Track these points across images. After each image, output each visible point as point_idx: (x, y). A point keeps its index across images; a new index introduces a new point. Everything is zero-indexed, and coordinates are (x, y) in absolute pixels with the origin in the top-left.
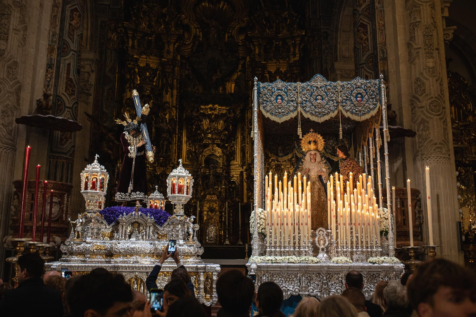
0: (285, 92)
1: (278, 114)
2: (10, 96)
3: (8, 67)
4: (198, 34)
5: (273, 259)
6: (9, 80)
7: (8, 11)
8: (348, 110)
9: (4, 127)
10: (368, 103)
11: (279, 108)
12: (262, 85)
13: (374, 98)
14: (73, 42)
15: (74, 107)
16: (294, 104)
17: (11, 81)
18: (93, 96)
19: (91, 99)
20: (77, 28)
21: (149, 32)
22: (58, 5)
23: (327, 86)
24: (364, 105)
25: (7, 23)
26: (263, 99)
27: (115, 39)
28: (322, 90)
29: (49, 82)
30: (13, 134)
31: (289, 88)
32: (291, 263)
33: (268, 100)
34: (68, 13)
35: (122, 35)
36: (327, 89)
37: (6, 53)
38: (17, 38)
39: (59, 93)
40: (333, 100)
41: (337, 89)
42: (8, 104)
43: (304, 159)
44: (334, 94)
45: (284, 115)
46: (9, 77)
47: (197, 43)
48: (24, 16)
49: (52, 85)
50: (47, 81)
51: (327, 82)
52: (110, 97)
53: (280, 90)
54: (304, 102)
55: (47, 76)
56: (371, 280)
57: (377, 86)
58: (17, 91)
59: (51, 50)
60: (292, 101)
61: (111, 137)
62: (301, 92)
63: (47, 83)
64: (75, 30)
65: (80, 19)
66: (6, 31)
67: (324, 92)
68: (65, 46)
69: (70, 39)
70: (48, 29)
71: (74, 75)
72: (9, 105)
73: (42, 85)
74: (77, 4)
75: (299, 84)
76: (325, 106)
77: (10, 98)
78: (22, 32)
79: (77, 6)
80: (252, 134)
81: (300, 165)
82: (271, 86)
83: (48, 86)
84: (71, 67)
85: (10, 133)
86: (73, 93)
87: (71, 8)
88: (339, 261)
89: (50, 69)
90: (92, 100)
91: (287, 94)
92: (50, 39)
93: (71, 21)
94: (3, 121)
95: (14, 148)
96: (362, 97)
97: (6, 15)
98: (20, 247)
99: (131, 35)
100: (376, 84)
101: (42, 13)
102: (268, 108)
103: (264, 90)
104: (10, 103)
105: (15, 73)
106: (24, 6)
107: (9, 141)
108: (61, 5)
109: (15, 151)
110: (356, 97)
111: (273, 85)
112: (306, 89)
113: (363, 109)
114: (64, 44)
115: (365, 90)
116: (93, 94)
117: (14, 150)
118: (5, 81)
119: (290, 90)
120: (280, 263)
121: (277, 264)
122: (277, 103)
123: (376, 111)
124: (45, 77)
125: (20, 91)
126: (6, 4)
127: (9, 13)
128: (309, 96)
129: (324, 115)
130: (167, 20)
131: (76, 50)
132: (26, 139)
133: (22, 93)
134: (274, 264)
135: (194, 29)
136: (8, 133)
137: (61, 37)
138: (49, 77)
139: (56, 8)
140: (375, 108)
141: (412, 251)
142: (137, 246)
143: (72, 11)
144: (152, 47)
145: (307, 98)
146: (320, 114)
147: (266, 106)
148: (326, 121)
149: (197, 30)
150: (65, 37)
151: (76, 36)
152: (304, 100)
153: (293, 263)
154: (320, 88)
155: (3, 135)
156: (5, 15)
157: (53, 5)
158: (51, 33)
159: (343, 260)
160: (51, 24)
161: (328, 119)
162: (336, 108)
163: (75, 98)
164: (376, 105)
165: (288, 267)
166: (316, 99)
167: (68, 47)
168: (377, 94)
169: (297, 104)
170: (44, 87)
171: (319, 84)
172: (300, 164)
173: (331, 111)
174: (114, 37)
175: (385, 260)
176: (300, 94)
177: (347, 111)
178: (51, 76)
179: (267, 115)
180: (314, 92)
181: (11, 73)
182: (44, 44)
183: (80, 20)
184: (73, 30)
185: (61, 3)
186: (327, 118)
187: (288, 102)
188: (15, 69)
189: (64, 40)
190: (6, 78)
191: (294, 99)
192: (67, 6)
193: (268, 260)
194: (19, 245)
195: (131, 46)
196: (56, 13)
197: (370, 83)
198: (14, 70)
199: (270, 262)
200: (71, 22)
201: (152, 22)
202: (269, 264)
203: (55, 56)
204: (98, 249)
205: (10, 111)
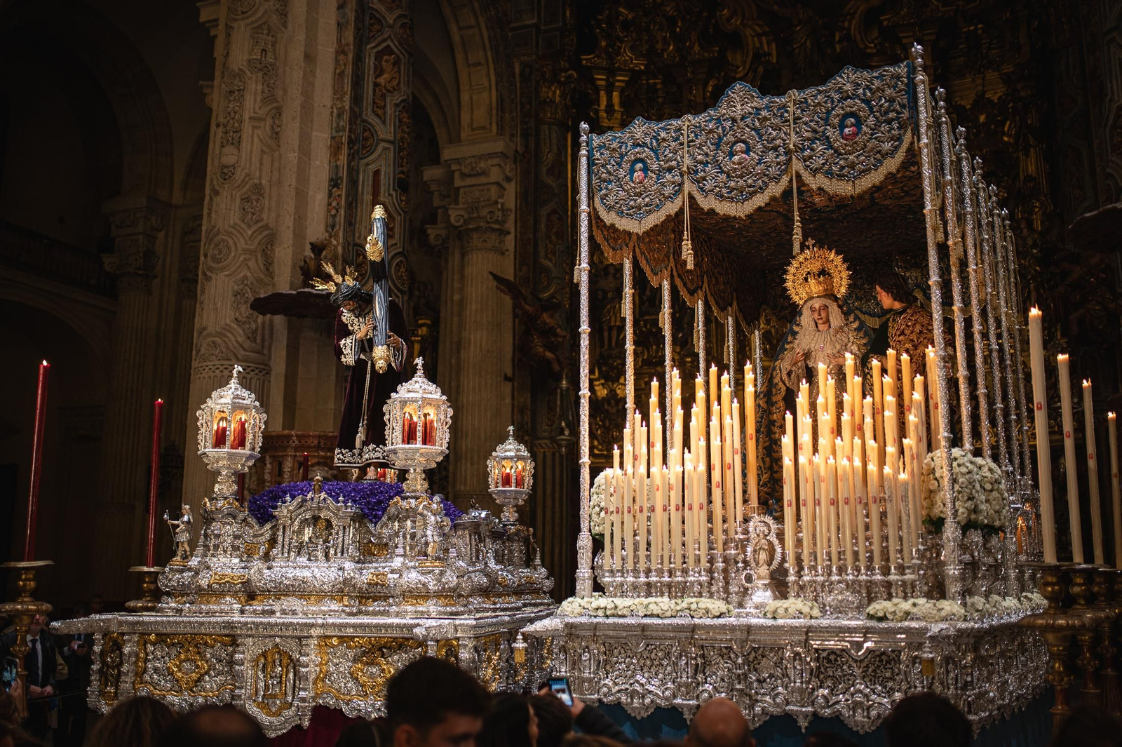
0: (652, 149)
1: (637, 212)
2: (249, 260)
3: (242, 200)
4: (766, 49)
5: (609, 607)
6: (244, 226)
7: (240, 83)
8: (816, 169)
9: (239, 326)
10: (876, 138)
11: (637, 195)
12: (597, 140)
13: (892, 120)
14: (384, 122)
15: (396, 262)
16: (673, 176)
17: (249, 226)
18: (512, 236)
19: (510, 241)
20: (392, 90)
21: (642, 67)
22: (346, 48)
23: (760, 110)
24: (865, 146)
25: (237, 108)
26: (600, 178)
27: (557, 99)
28: (748, 126)
29: (334, 216)
30: (259, 338)
31: (663, 134)
32: (652, 616)
33: (612, 178)
34: (370, 61)
35: (572, 86)
36: (759, 119)
37: (238, 171)
38: (258, 136)
39: (359, 237)
40: (775, 149)
41: (786, 115)
42: (245, 277)
43: (798, 325)
44: (780, 130)
45: (649, 212)
46: (246, 220)
47: (761, 70)
48: (273, 86)
49: (340, 224)
50: (332, 216)
51: (762, 99)
52: (555, 230)
53: (640, 146)
54: (700, 167)
55: (330, 204)
56: (874, 671)
57: (902, 82)
58: (264, 247)
59: (335, 150)
60: (670, 170)
61: (548, 321)
62: (692, 141)
63: (330, 220)
64: (387, 94)
65: (399, 68)
66: (236, 125)
67: (752, 129)
68: (367, 134)
69: (377, 115)
70: (329, 104)
71: (390, 195)
72: (247, 278)
73: (322, 226)
74: (389, 37)
75: (687, 121)
76: (754, 169)
77: (250, 264)
78: (269, 122)
79: (389, 42)
80: (576, 272)
81: (789, 343)
82: (618, 140)
83: (333, 227)
84: (382, 177)
85: (252, 337)
86: (391, 233)
87: (375, 50)
88: (781, 611)
89: (335, 189)
90: (513, 244)
91: (656, 154)
92: (334, 125)
93: (376, 78)
94: (237, 314)
95: (262, 367)
96: (859, 123)
97: (236, 93)
98: (26, 580)
99: (603, 83)
100: (898, 77)
101: (313, 72)
102: (611, 199)
103: (601, 154)
104: (249, 274)
105: (257, 209)
106: (271, 65)
107: (250, 354)
108: (352, 47)
109: (267, 373)
110: (842, 126)
111: (624, 135)
112: (704, 130)
113: (862, 158)
114: (365, 130)
115: (867, 102)
116: (513, 230)
117: (264, 372)
118: (239, 229)
119: (664, 140)
120: (624, 616)
121: (616, 620)
122: (633, 182)
123: (900, 156)
124: (326, 208)
125: (272, 245)
126: (237, 70)
127: (242, 88)
128: (712, 148)
129: (752, 194)
130: (678, 29)
131: (392, 138)
132: (288, 346)
133: (277, 250)
134: (611, 620)
135: (756, 39)
136: (249, 338)
137: (355, 116)
138: (335, 208)
139: (342, 57)
140: (896, 148)
141: (1079, 580)
142: (307, 573)
143: (379, 56)
144: (660, 100)
145: (707, 155)
146: (742, 192)
147: (606, 195)
148: (760, 209)
149: (764, 39)
150: (366, 115)
151: (391, 109)
152: (701, 162)
153: (658, 616)
154: (742, 119)
155: (237, 342)
156: (234, 92)
157: (337, 52)
158: (335, 111)
159: (790, 610)
160: (335, 92)
161: (763, 205)
162: (786, 170)
163: (396, 244)
164: (899, 139)
165: (644, 628)
166: (732, 154)
167: (372, 135)
168: (903, 106)
169: (682, 175)
170: (327, 231)
171: (738, 110)
172: (790, 339)
173: (771, 179)
174: (554, 93)
175: (914, 610)
176: (689, 146)
177: (814, 172)
178: (338, 204)
179: (609, 218)
180: (725, 135)
181: (250, 210)
182: (321, 138)
183: (399, 72)
184: (383, 96)
185: (352, 42)
186: (760, 200)
187: (660, 173)
188: (257, 201)
189: (364, 121)
190: (239, 222)
191: (674, 163)
192: (368, 47)
193: (597, 609)
194: (24, 577)
195: (606, 107)
196: (343, 67)
197: (881, 77)
198: (255, 203)
199: (600, 613)
200: (378, 80)
201: (657, 42)
202: (598, 620)
203: (343, 159)
204: (224, 583)
205: (249, 291)
